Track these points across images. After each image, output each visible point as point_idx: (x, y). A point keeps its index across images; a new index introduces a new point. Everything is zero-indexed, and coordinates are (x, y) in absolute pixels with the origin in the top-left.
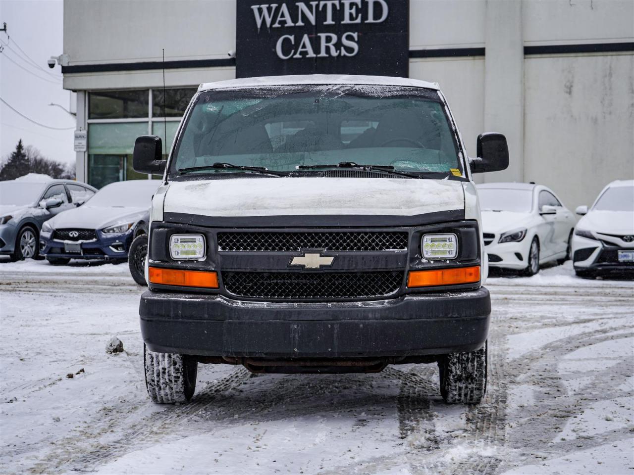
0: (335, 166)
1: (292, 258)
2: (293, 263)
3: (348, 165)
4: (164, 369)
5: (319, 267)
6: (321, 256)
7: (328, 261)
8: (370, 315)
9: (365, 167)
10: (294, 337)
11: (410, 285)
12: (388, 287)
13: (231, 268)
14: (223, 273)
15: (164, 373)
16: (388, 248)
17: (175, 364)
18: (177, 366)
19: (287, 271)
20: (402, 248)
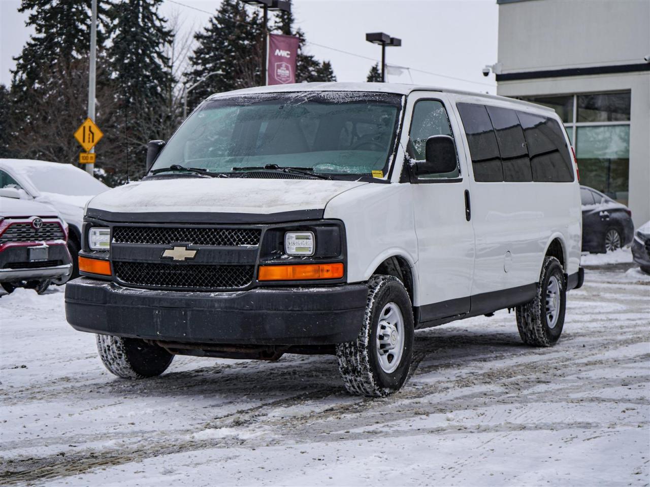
0: (262, 168)
1: (164, 249)
2: (164, 256)
3: (272, 167)
4: (108, 346)
5: (183, 259)
6: (186, 249)
7: (192, 254)
8: (216, 305)
9: (285, 168)
10: (157, 322)
11: (261, 278)
12: (242, 279)
13: (121, 258)
14: (114, 263)
15: (109, 350)
16: (243, 243)
17: (116, 342)
18: (118, 345)
19: (160, 262)
20: (255, 244)
